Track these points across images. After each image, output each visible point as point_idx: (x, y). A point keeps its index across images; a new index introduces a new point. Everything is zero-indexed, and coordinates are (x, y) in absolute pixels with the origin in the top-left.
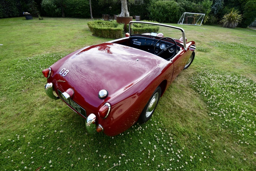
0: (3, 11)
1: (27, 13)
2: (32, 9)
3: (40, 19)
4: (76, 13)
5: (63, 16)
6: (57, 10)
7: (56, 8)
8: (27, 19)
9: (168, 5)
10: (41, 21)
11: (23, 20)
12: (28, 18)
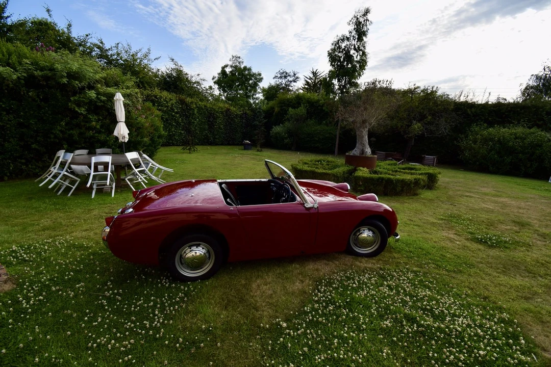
0: (224, 137)
1: (248, 141)
2: (258, 137)
3: (258, 151)
4: (312, 145)
5: (293, 148)
6: (286, 141)
7: (286, 138)
8: (245, 149)
9: (516, 138)
10: (259, 153)
11: (239, 149)
12: (246, 147)
